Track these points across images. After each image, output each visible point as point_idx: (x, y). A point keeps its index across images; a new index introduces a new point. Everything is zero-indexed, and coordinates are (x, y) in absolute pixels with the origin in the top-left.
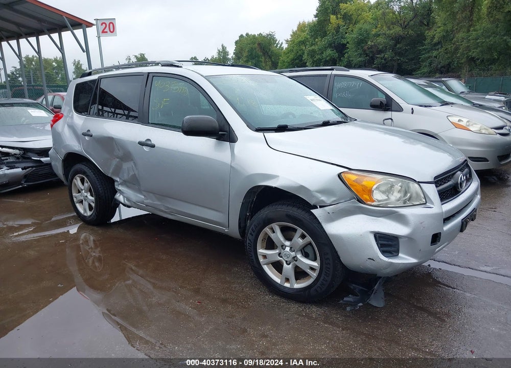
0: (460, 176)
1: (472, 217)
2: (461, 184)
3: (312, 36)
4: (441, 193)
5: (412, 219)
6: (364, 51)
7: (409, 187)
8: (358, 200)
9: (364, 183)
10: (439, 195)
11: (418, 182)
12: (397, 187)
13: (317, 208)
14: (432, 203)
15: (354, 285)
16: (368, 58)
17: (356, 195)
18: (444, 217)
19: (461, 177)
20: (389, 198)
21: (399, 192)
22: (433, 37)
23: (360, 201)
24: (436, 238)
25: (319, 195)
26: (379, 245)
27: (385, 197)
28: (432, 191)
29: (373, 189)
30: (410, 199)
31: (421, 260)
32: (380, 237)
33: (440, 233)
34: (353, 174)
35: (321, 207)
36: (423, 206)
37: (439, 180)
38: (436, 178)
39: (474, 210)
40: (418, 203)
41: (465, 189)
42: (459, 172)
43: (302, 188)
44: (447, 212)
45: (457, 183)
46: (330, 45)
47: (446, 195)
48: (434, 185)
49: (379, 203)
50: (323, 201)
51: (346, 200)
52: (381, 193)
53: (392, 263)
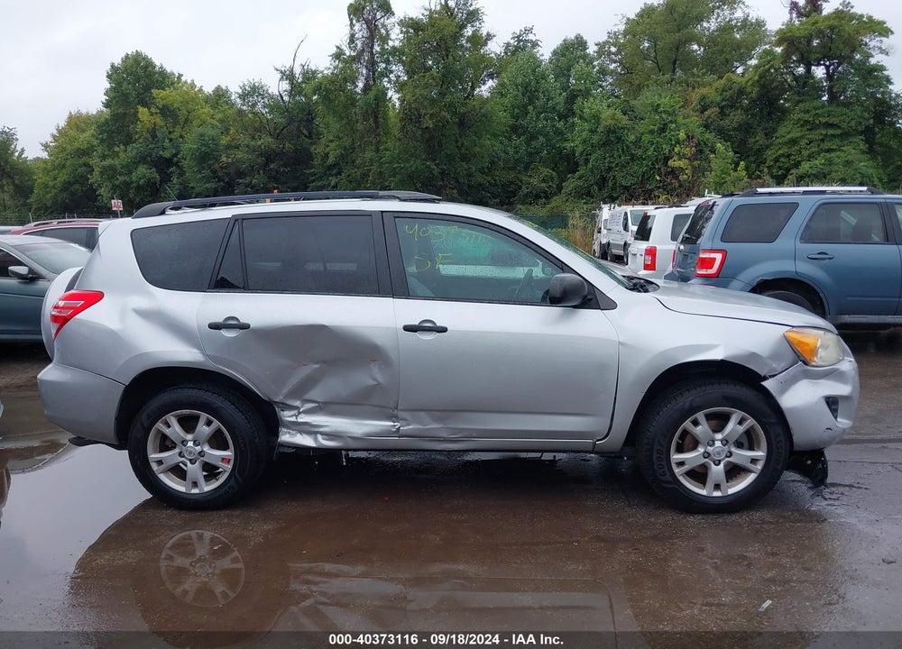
3: (102, 141)
6: (214, 172)
8: (804, 363)
13: (768, 379)
16: (222, 183)
17: (802, 357)
22: (327, 155)
26: (832, 411)
29: (818, 347)
34: (795, 332)
35: (771, 377)
43: (753, 356)
46: (142, 159)
50: (774, 369)
51: (793, 364)
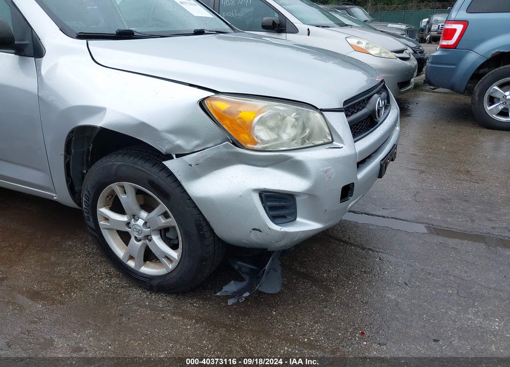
0: (377, 101)
1: (391, 156)
2: (379, 110)
4: (354, 125)
5: (312, 167)
7: (308, 119)
8: (234, 143)
9: (241, 115)
10: (351, 128)
11: (321, 110)
12: (291, 119)
13: (173, 158)
14: (342, 141)
15: (239, 263)
17: (230, 135)
18: (358, 160)
19: (379, 102)
20: (279, 137)
21: (294, 126)
23: (236, 144)
24: (347, 191)
25: (172, 137)
26: (267, 209)
27: (274, 136)
28: (340, 122)
29: (253, 124)
30: (309, 137)
31: (326, 225)
32: (267, 197)
33: (353, 183)
34: (222, 100)
35: (178, 156)
36: (328, 146)
37: (350, 106)
38: (346, 102)
39: (394, 147)
40: (321, 142)
41: (383, 119)
42: (376, 95)
43: (143, 126)
44: (362, 152)
45: (374, 111)
47: (360, 128)
48: (343, 114)
49: (265, 145)
50: (179, 147)
51: (216, 143)
52: (268, 130)
53: (286, 233)
